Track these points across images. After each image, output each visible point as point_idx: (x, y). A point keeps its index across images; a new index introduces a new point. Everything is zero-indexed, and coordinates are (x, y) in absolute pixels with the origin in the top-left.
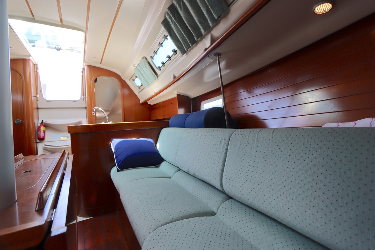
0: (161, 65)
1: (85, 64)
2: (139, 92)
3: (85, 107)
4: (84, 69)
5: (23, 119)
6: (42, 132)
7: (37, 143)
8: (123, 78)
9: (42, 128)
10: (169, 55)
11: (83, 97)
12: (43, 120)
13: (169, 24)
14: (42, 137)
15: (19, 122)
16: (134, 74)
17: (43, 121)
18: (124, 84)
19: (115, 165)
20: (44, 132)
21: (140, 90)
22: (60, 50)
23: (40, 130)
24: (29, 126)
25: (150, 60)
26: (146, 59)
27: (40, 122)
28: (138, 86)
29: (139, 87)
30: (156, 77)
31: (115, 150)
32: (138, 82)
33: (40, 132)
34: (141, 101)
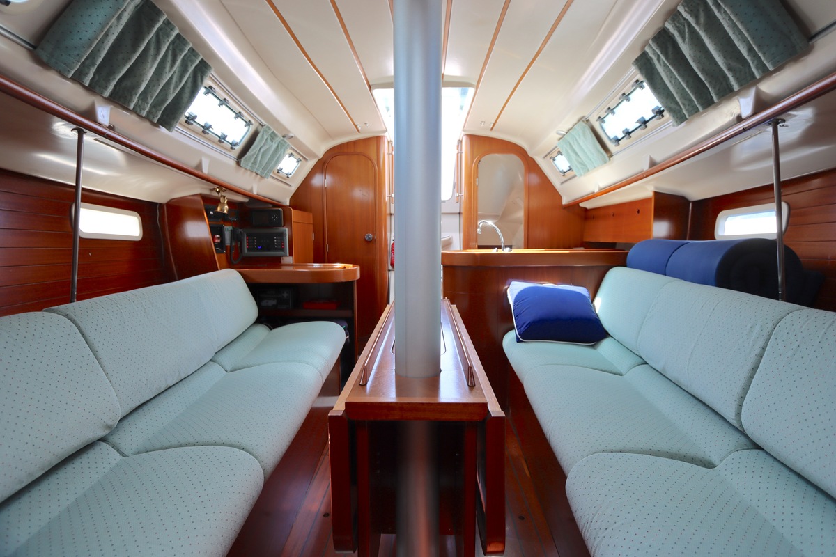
0: (620, 135)
1: (463, 133)
2: (562, 183)
3: (458, 212)
4: (460, 142)
5: (374, 234)
7: (389, 271)
8: (530, 154)
10: (643, 118)
11: (456, 195)
13: (651, 63)
15: (369, 238)
16: (556, 147)
18: (531, 165)
19: (514, 328)
21: (565, 179)
23: (393, 250)
24: (381, 244)
25: (597, 126)
26: (588, 121)
28: (561, 170)
29: (564, 173)
30: (607, 158)
31: (515, 302)
32: (562, 163)
33: (394, 254)
34: (565, 201)
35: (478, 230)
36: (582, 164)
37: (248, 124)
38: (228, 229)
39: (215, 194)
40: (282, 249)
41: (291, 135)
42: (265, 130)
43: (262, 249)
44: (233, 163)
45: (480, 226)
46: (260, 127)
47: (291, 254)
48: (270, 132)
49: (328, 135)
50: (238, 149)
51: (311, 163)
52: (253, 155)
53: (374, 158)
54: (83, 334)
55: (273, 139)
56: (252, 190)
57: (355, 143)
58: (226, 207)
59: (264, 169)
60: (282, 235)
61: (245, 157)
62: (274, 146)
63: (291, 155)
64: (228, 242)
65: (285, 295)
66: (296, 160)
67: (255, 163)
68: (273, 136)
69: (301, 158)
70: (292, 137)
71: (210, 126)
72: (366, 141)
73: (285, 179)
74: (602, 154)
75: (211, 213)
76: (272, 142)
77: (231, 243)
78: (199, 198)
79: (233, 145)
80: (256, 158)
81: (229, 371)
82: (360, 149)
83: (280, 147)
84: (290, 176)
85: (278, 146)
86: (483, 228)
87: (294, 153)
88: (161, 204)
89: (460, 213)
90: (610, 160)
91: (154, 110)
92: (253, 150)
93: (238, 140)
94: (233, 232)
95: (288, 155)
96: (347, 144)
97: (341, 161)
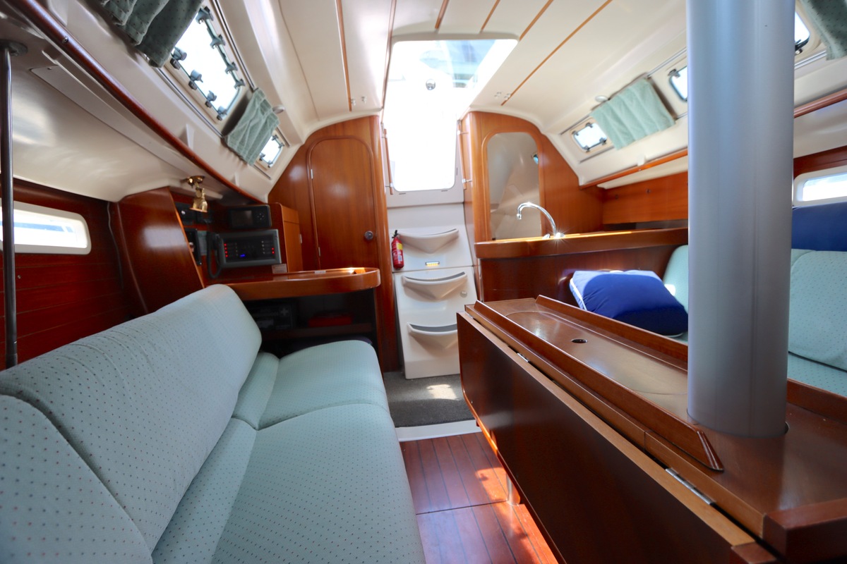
2: (583, 161)
3: (462, 201)
4: (461, 122)
5: (374, 231)
6: (399, 253)
7: (394, 274)
8: (543, 132)
9: (398, 246)
11: (464, 181)
12: (396, 231)
14: (399, 263)
15: (370, 236)
16: (585, 118)
17: (398, 232)
18: (544, 144)
20: (402, 251)
21: (587, 155)
22: (433, 88)
23: (396, 249)
24: (383, 243)
25: (664, 83)
26: (649, 78)
27: (391, 234)
28: (584, 146)
29: (589, 149)
30: (672, 121)
32: (589, 136)
33: (396, 253)
34: (582, 182)
35: (518, 215)
36: (626, 134)
37: (239, 83)
38: (202, 234)
39: (187, 187)
40: (273, 256)
41: (281, 108)
42: (257, 97)
43: (247, 257)
44: (216, 139)
45: (521, 210)
46: (250, 92)
47: (284, 261)
48: (263, 100)
49: (315, 114)
50: (225, 118)
51: (294, 149)
52: (242, 130)
53: (368, 142)
54: (60, 427)
55: (265, 110)
56: (234, 180)
57: (343, 124)
58: (205, 203)
59: (250, 153)
60: (271, 238)
61: (232, 132)
62: (263, 121)
63: (275, 138)
64: (203, 252)
65: (284, 312)
66: (278, 145)
67: (242, 142)
68: (265, 106)
69: (284, 143)
70: (282, 111)
71: (200, 76)
72: (357, 122)
73: (265, 169)
74: (664, 116)
75: (183, 212)
76: (263, 113)
77: (208, 253)
78: (166, 194)
79: (221, 113)
80: (244, 135)
81: (257, 427)
82: (350, 132)
83: (268, 124)
84: (271, 166)
85: (266, 122)
86: (523, 213)
87: (278, 135)
88: (112, 204)
89: (464, 203)
90: (675, 123)
91: (137, 20)
92: (243, 123)
93: (225, 107)
94: (208, 237)
95: (272, 138)
96: (335, 126)
97: (326, 148)
